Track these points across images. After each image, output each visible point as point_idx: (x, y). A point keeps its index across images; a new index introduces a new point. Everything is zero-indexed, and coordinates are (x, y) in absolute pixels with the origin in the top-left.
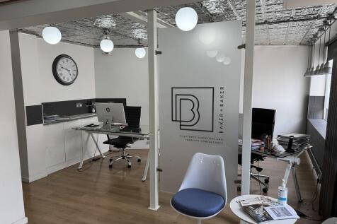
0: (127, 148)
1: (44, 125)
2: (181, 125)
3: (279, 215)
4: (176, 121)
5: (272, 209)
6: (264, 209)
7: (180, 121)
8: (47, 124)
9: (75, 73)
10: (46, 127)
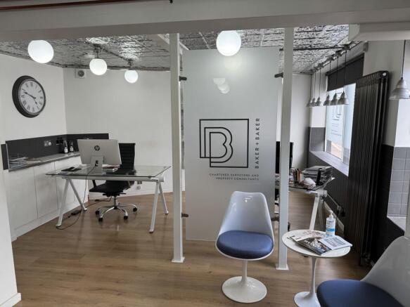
0: (121, 195)
1: (10, 171)
2: (211, 162)
3: (334, 245)
4: (205, 157)
5: (326, 240)
6: (319, 242)
7: (210, 158)
8: (14, 170)
9: (42, 101)
10: (13, 173)
